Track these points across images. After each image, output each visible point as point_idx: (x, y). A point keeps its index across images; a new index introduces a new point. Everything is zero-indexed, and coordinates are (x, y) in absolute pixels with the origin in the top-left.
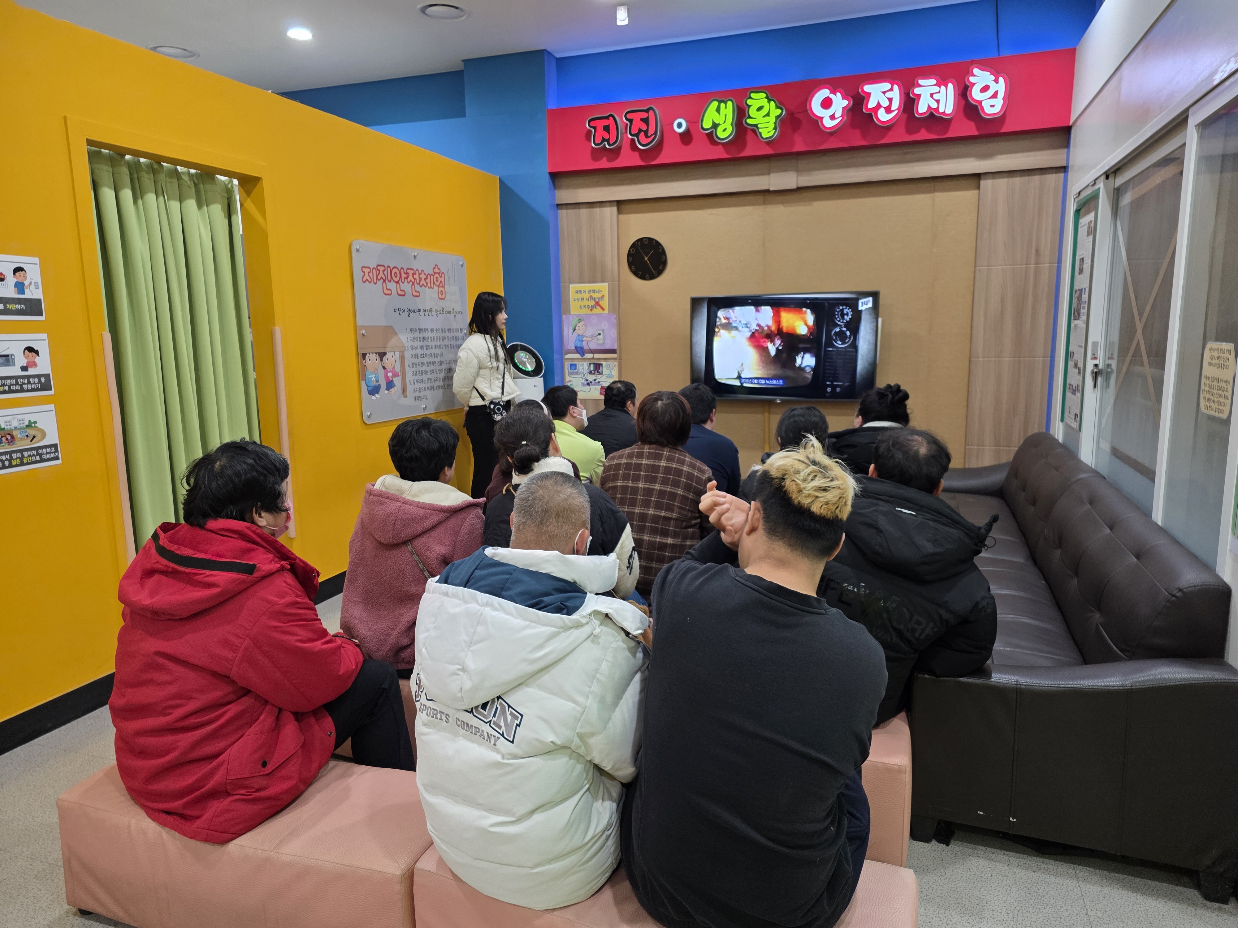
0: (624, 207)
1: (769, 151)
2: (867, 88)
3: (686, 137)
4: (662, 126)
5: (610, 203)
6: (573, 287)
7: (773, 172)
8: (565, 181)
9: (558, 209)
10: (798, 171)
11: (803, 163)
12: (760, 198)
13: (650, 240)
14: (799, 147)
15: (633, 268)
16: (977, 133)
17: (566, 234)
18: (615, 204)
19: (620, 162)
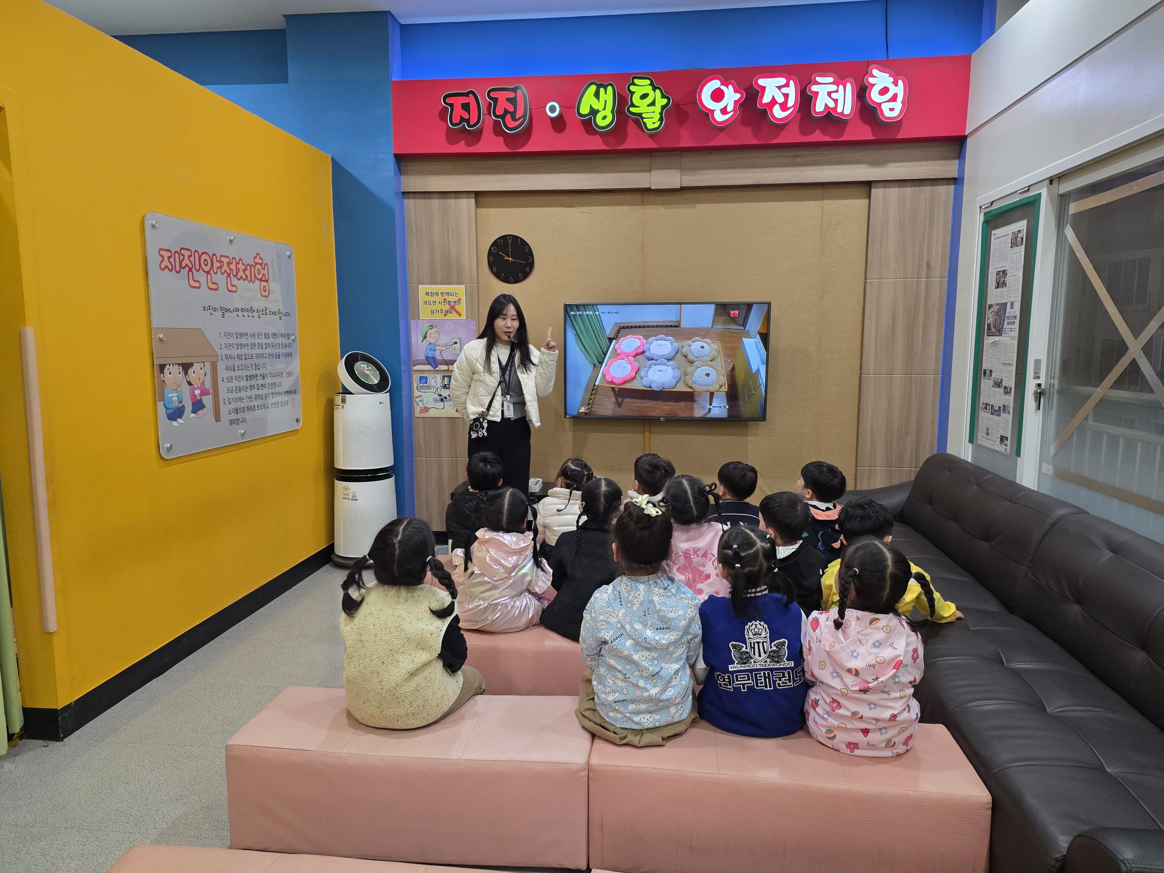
0: (482, 200)
1: (651, 144)
2: (762, 82)
3: (558, 124)
4: (530, 109)
5: (467, 194)
6: (423, 289)
7: (654, 169)
8: (412, 166)
9: (404, 198)
10: (681, 169)
11: (687, 160)
12: (638, 197)
13: (515, 238)
14: (686, 142)
15: (495, 269)
16: (872, 138)
17: (414, 227)
18: (473, 195)
19: (481, 148)
